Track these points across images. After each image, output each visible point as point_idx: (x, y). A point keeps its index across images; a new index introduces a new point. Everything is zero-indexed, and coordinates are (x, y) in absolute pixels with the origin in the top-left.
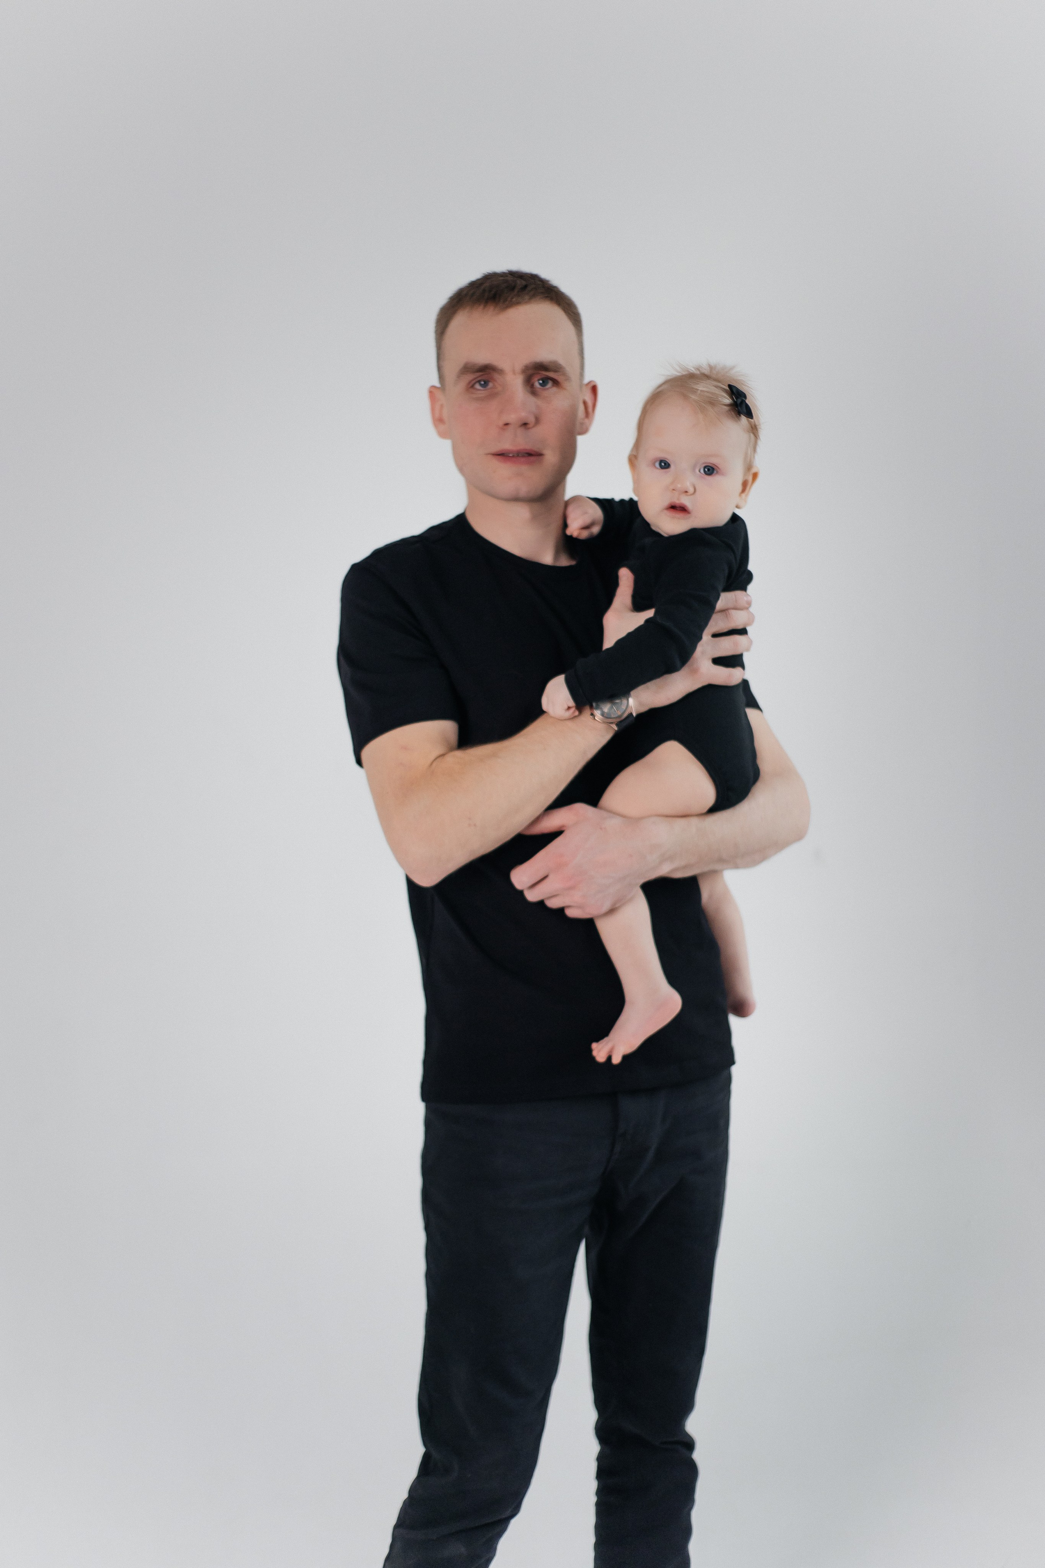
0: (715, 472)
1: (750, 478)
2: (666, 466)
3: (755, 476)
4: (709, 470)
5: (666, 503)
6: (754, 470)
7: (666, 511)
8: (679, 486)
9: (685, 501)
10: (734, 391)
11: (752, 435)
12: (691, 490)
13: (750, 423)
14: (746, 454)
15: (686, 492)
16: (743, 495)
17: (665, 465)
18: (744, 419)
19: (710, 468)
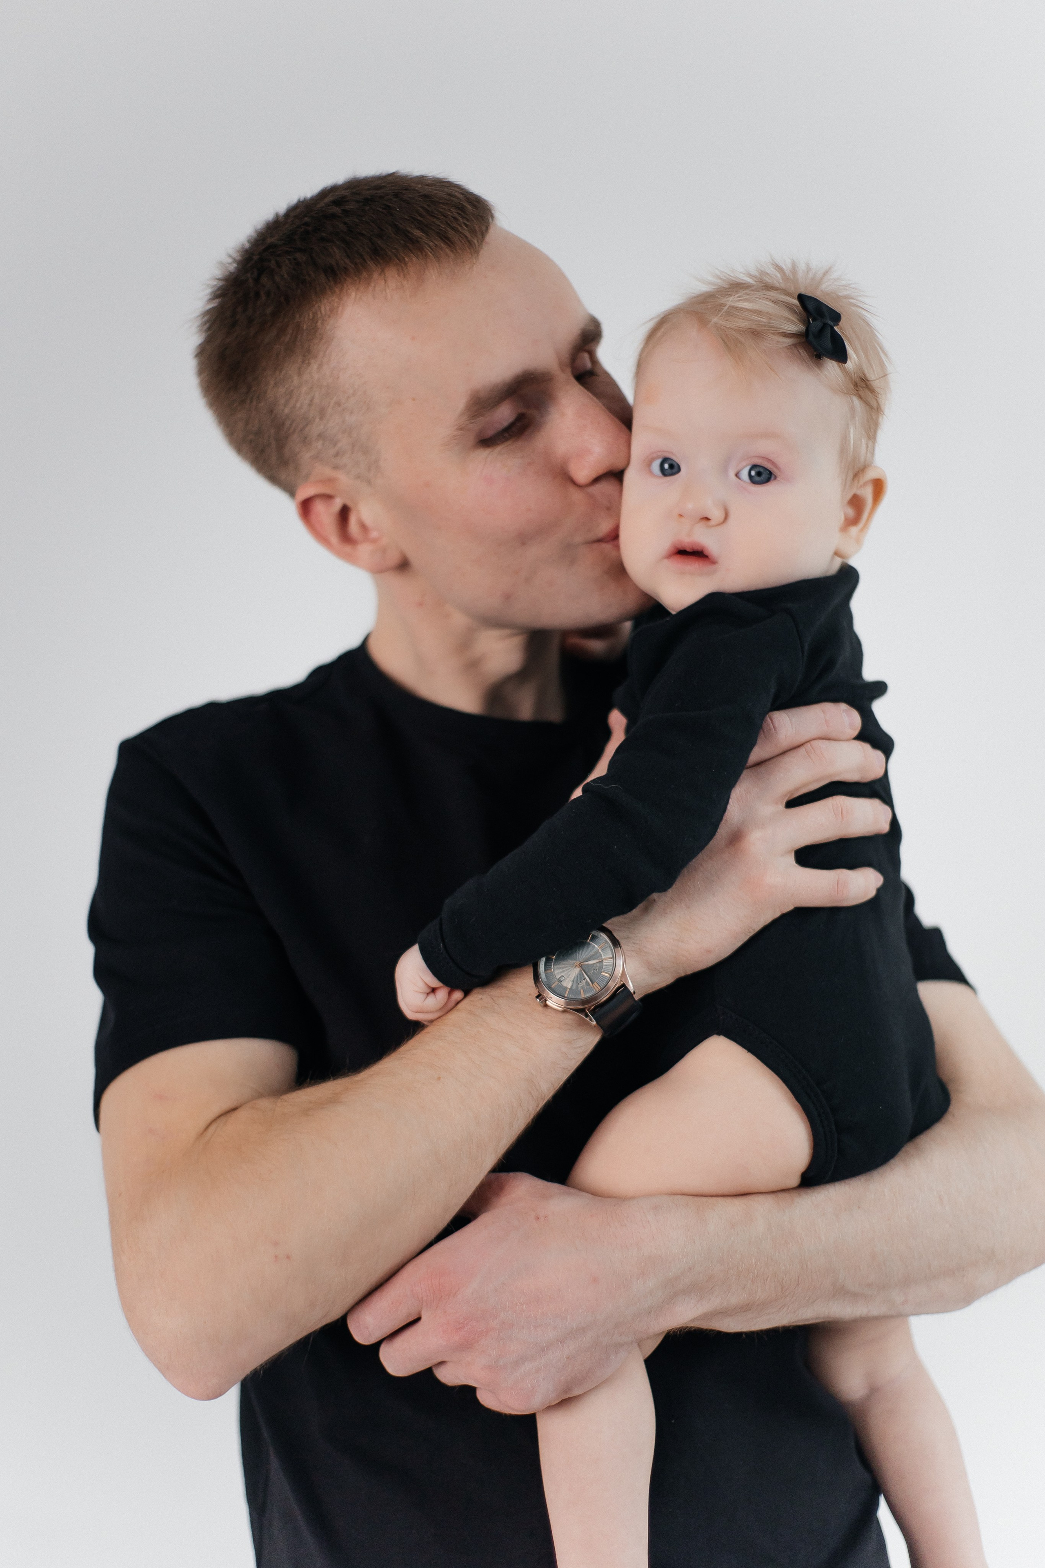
0: (773, 477)
1: (868, 493)
2: (674, 471)
3: (878, 487)
4: (759, 474)
5: (665, 544)
6: (871, 475)
7: (666, 562)
8: (690, 506)
9: (702, 537)
10: (811, 306)
11: (856, 401)
12: (716, 515)
13: (846, 372)
14: (845, 439)
15: (707, 519)
16: (854, 530)
17: (670, 468)
18: (831, 366)
19: (761, 470)
